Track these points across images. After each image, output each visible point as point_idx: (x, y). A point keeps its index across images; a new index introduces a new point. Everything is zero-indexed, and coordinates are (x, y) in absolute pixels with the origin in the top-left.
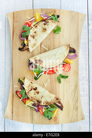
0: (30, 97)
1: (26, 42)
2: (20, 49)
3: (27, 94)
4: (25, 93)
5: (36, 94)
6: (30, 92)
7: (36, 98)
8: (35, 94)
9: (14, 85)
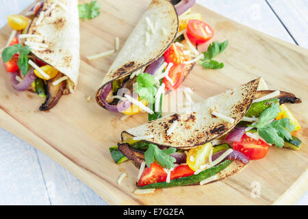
0: (184, 144)
1: (42, 72)
2: (44, 108)
3: (168, 144)
4: (161, 147)
5: (190, 123)
6: (169, 133)
7: (201, 131)
8: (188, 128)
9: (113, 181)
